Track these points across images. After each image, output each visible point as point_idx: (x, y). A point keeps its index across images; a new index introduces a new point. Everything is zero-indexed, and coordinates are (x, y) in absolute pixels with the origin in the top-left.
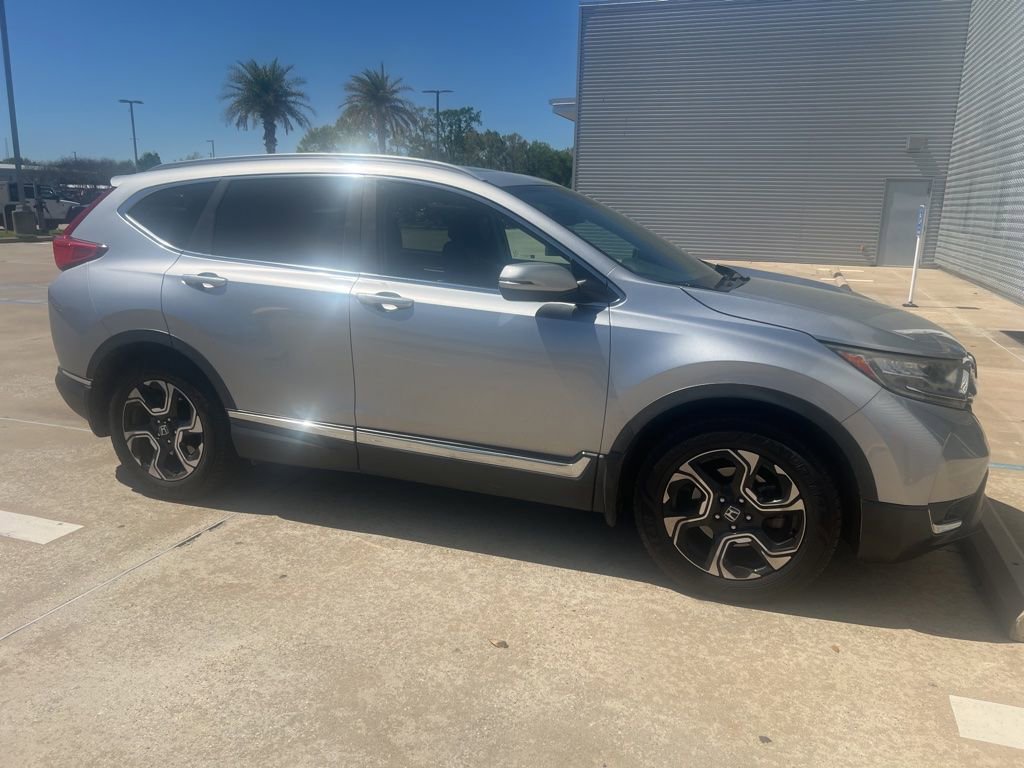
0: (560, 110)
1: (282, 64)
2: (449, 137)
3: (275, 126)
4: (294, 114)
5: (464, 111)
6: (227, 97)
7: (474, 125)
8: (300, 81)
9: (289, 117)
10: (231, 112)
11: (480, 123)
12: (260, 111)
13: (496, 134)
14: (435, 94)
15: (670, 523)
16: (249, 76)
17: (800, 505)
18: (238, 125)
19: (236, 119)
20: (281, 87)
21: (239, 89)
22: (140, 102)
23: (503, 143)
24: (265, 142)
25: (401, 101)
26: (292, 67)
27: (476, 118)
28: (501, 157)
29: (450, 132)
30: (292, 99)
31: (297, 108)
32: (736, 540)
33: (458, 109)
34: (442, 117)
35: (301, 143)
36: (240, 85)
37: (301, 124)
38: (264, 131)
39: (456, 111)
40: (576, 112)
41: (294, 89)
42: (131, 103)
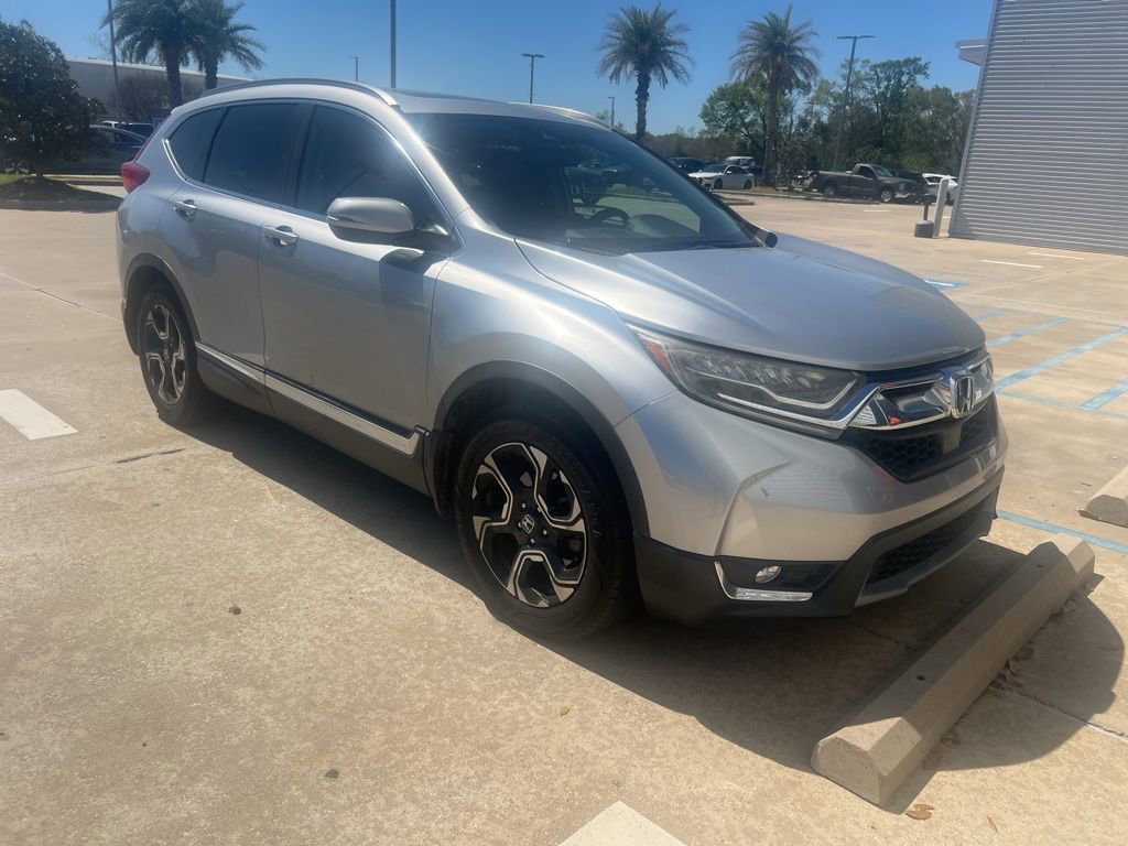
0: (966, 56)
1: (666, 8)
2: (883, 94)
3: (649, 79)
4: (671, 66)
5: (908, 62)
6: (603, 47)
7: (920, 79)
8: (682, 28)
9: (665, 69)
10: (605, 66)
11: (927, 76)
12: (635, 62)
13: (946, 90)
14: (852, 41)
15: (478, 521)
16: (629, 23)
17: (580, 527)
18: (611, 78)
19: (610, 71)
20: (662, 35)
21: (618, 39)
22: (542, 56)
23: (954, 102)
24: (636, 96)
25: (800, 49)
26: (675, 13)
27: (922, 70)
28: (950, 119)
29: (887, 88)
30: (671, 48)
31: (675, 58)
32: (531, 557)
33: (902, 59)
34: (879, 70)
35: (708, 101)
36: (618, 34)
37: (676, 76)
38: (637, 84)
39: (899, 62)
40: (985, 56)
41: (676, 37)
42: (533, 57)
